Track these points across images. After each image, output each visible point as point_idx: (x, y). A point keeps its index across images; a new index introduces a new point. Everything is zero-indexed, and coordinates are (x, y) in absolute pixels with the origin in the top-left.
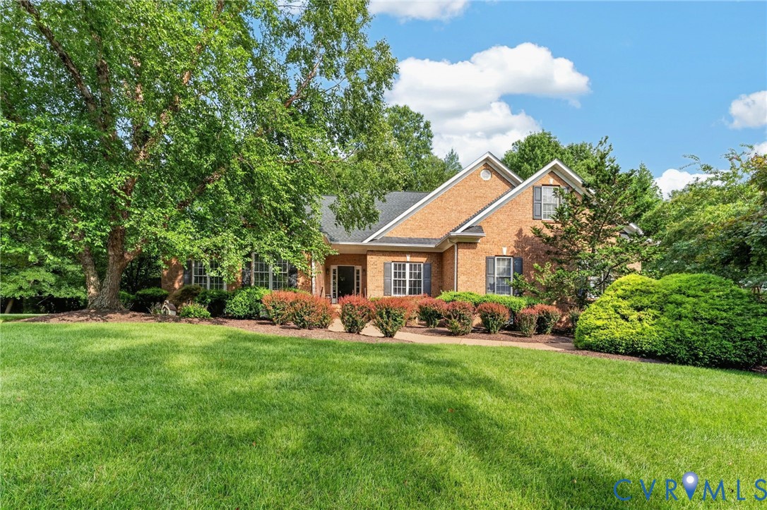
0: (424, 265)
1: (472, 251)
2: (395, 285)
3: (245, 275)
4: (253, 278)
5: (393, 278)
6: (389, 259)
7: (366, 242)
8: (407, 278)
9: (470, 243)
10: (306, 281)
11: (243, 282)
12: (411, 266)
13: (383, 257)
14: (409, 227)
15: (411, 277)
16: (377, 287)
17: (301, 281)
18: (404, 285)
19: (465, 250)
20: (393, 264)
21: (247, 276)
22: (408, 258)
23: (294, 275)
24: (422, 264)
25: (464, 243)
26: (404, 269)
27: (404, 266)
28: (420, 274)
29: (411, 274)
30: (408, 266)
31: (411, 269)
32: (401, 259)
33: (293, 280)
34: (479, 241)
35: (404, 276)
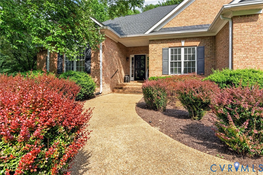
0: (198, 48)
1: (252, 24)
2: (172, 66)
3: (59, 63)
4: (65, 65)
5: (170, 61)
6: (166, 45)
7: (147, 33)
8: (183, 60)
9: (248, 16)
10: (96, 66)
11: (58, 68)
12: (185, 50)
13: (162, 44)
14: (184, 18)
15: (185, 59)
16: (157, 68)
17: (93, 66)
18: (180, 65)
19: (242, 24)
20: (170, 49)
21: (60, 63)
22: (183, 43)
23: (88, 61)
24: (196, 48)
25: (241, 16)
26: (180, 52)
27: (180, 50)
28: (194, 56)
29: (185, 56)
30: (183, 50)
31: (185, 52)
32: (177, 44)
33: (88, 65)
34: (261, 12)
35: (180, 59)
